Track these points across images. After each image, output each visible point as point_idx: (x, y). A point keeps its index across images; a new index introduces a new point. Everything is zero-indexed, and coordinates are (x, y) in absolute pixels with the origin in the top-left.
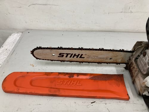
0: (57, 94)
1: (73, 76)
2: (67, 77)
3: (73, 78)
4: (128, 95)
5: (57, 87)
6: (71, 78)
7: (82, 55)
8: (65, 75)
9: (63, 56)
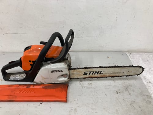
0: (14, 99)
1: (30, 87)
2: (25, 87)
3: (30, 88)
4: (66, 98)
5: (15, 95)
6: (28, 88)
7: (101, 72)
8: (24, 86)
9: (87, 74)
